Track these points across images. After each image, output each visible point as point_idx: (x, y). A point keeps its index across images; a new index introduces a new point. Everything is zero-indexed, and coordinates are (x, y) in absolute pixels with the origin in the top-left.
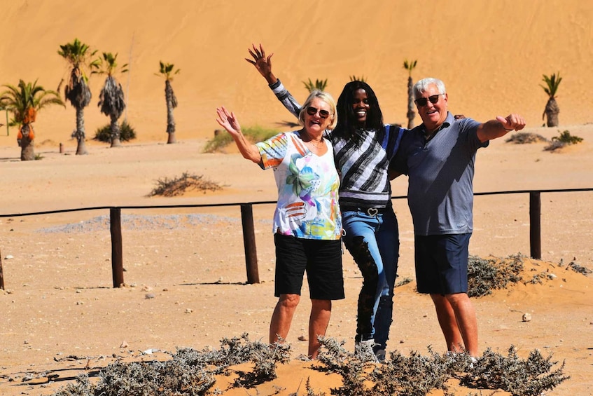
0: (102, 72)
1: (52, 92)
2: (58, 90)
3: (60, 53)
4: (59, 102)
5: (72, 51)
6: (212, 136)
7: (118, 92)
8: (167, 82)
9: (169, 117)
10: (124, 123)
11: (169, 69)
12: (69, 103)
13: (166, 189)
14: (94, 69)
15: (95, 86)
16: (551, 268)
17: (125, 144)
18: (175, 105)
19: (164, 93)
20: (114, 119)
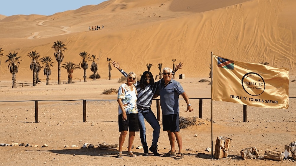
0: (92, 60)
1: (77, 65)
2: (79, 64)
3: (80, 55)
4: (79, 68)
5: (83, 54)
6: (121, 78)
7: (96, 66)
8: (109, 63)
9: (109, 72)
10: (97, 74)
11: (110, 60)
12: (82, 68)
13: (106, 92)
14: (89, 59)
15: (90, 64)
16: (204, 121)
17: (97, 79)
18: (111, 69)
19: (108, 66)
20: (94, 73)
